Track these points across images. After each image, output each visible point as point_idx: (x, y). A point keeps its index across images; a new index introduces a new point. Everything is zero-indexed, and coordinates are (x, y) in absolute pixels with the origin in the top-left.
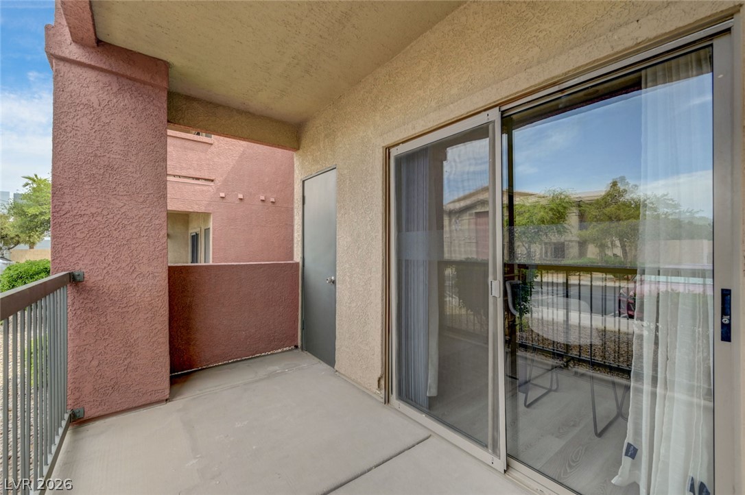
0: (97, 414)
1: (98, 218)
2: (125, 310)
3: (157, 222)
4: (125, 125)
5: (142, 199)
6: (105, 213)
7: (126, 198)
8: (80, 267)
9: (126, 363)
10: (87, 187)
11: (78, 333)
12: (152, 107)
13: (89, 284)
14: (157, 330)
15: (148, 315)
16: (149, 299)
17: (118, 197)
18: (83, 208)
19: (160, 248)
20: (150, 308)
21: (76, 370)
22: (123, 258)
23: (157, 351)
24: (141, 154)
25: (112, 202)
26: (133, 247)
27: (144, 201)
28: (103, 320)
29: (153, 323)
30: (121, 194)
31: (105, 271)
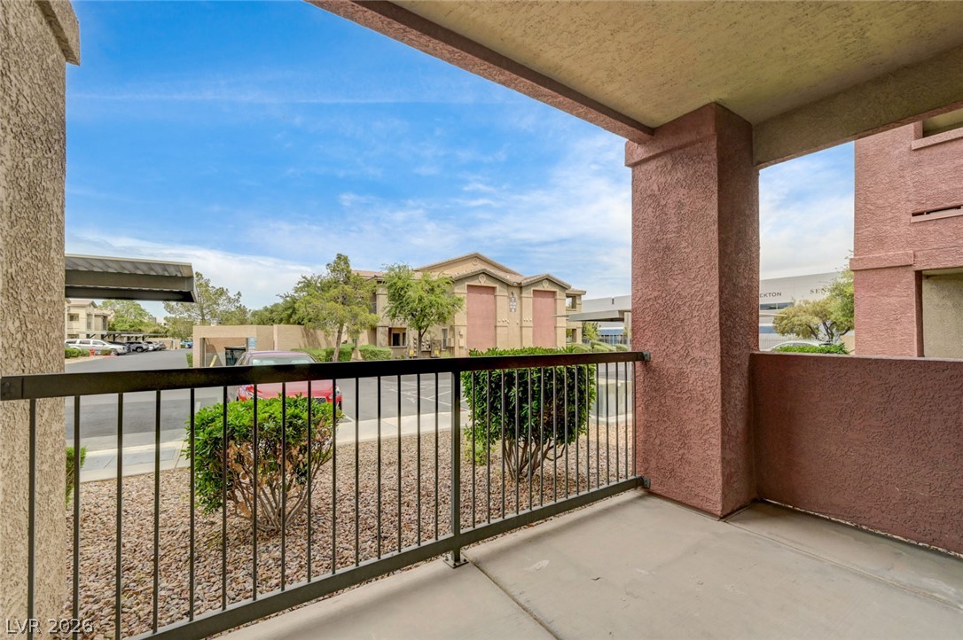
0: (659, 492)
1: (660, 301)
2: (679, 396)
3: (708, 298)
4: (678, 200)
5: (693, 275)
6: (664, 295)
7: (680, 276)
8: (647, 348)
9: (681, 452)
10: (652, 273)
11: (647, 408)
12: (702, 166)
13: (654, 365)
14: (708, 427)
15: (699, 407)
16: (701, 389)
17: (675, 277)
18: (650, 293)
19: (712, 329)
20: (702, 399)
21: (645, 442)
22: (678, 340)
23: (709, 452)
24: (693, 223)
25: (669, 283)
26: (686, 329)
27: (696, 277)
28: (663, 401)
29: (705, 418)
30: (676, 273)
31: (665, 353)
